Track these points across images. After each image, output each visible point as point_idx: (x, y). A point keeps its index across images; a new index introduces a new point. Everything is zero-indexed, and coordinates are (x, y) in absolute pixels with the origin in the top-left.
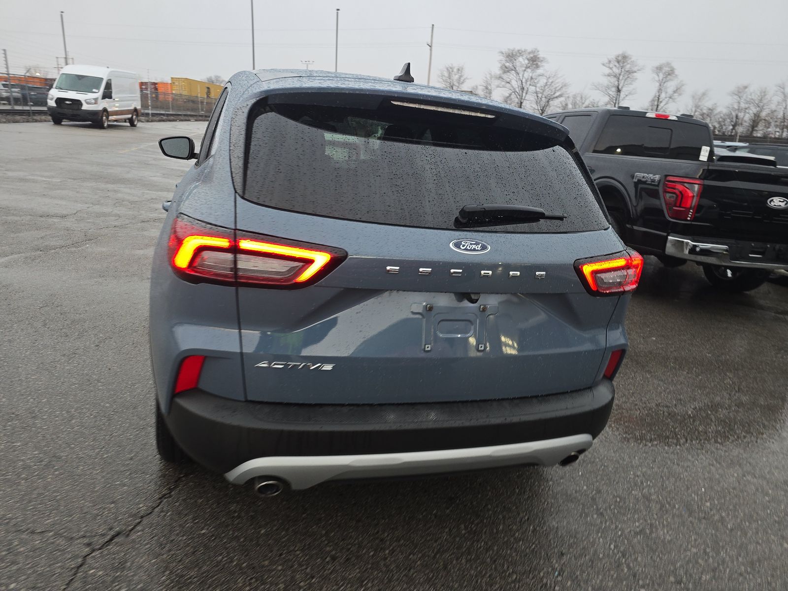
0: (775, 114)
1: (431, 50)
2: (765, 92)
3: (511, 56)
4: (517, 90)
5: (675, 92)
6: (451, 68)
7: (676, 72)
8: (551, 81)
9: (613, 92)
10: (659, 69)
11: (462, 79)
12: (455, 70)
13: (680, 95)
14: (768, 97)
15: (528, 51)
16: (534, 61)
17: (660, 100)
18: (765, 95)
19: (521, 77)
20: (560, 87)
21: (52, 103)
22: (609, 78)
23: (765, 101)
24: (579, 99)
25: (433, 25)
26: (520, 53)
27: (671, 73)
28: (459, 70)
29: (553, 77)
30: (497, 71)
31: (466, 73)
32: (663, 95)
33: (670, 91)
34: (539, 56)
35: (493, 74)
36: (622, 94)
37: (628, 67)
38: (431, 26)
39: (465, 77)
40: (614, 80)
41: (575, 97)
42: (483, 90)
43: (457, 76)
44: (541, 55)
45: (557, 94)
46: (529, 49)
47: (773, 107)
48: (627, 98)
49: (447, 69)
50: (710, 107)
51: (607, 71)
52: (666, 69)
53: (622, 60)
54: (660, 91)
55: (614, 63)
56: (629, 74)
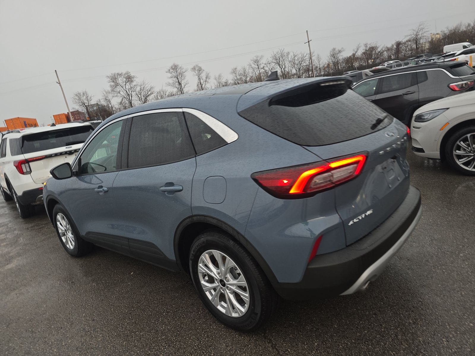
0: (253, 77)
1: (60, 85)
2: (245, 69)
3: (114, 79)
4: (125, 96)
5: (206, 78)
6: (78, 94)
7: (203, 68)
8: (143, 87)
9: (177, 84)
10: (194, 69)
11: (89, 98)
12: (82, 94)
13: (209, 79)
14: (247, 71)
15: (124, 73)
16: (129, 79)
17: (202, 84)
18: (245, 70)
19: (125, 89)
20: (149, 89)
22: (172, 78)
23: (247, 73)
24: (162, 93)
25: (56, 71)
26: (120, 75)
27: (200, 70)
28: (84, 94)
29: (143, 85)
30: (109, 89)
31: (90, 94)
32: (202, 81)
33: (204, 78)
34: (131, 75)
35: (106, 90)
36: (183, 85)
37: (179, 71)
38: (55, 71)
39: (90, 96)
40: (175, 79)
41: (160, 92)
42: (105, 101)
43: (84, 97)
44: (132, 74)
45: (149, 93)
46: (124, 72)
47: (251, 75)
48: (186, 87)
49: (76, 95)
50: (225, 81)
51: (169, 75)
52: (197, 68)
53: (175, 68)
54: (199, 79)
55: (171, 70)
56: (181, 74)
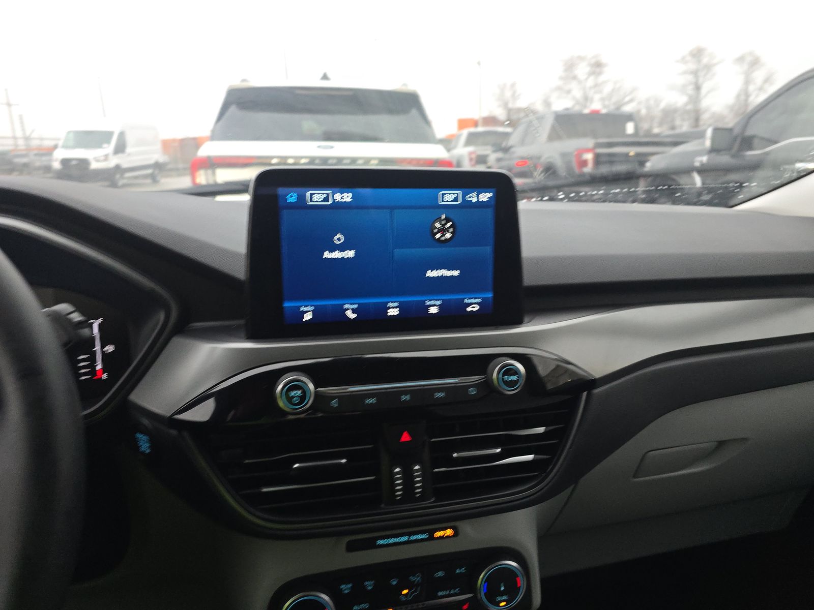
3: (569, 66)
4: (580, 100)
5: (765, 82)
6: (503, 84)
7: (762, 61)
8: (618, 86)
9: (690, 90)
10: (741, 59)
15: (589, 57)
16: (598, 67)
20: (628, 92)
21: (57, 165)
22: (683, 75)
26: (581, 58)
27: (755, 63)
29: (620, 82)
32: (751, 88)
34: (602, 61)
36: (704, 91)
37: (705, 60)
40: (690, 78)
41: (648, 100)
42: (541, 105)
44: (604, 60)
45: (627, 99)
51: (681, 68)
52: (749, 59)
53: (697, 54)
54: (747, 82)
55: (689, 58)
56: (708, 68)
